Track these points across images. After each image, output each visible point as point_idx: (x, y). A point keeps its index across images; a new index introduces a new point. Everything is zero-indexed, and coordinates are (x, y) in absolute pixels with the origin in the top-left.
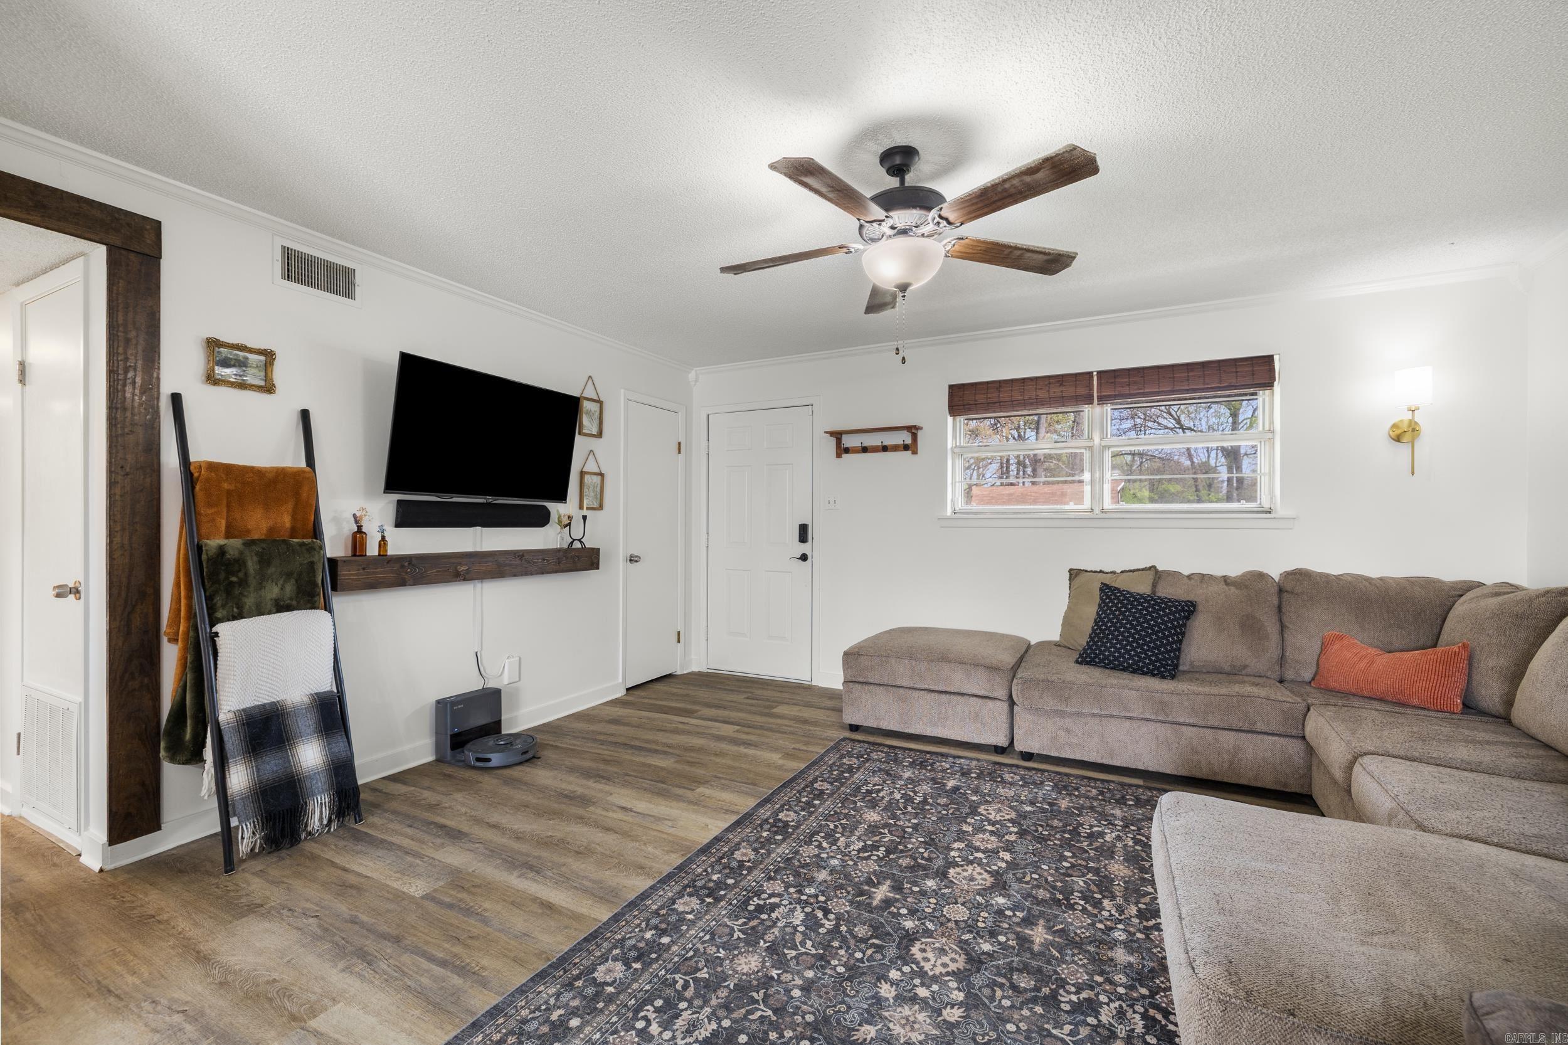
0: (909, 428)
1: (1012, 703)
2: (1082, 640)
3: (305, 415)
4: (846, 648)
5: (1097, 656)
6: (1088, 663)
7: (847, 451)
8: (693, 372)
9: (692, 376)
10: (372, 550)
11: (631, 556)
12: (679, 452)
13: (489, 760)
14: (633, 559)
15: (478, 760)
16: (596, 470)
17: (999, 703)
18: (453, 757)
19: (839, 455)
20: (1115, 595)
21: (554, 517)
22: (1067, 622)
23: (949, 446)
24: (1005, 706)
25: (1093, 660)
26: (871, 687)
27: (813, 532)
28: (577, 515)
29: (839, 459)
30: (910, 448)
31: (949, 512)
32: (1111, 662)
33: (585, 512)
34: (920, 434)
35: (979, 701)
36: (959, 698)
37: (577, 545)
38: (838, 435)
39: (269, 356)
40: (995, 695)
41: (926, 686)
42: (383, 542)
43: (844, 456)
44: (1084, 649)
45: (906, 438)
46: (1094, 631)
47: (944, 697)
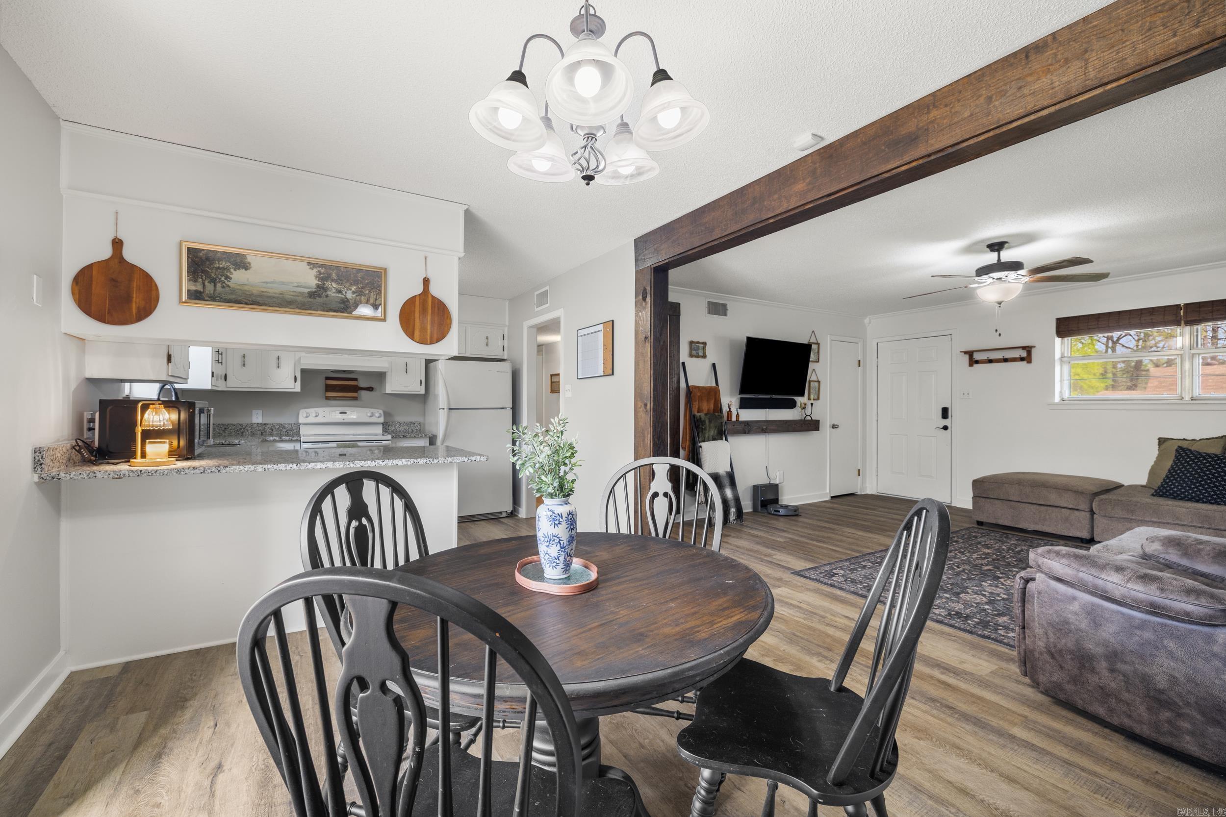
0: (1024, 348)
1: (1092, 512)
2: (1158, 482)
3: (714, 365)
4: (975, 478)
5: (1168, 491)
6: (1161, 496)
7: (977, 362)
8: (868, 319)
9: (867, 321)
10: (734, 419)
11: (833, 425)
12: (859, 366)
13: (779, 511)
14: (834, 427)
15: (776, 511)
16: (816, 380)
17: (1083, 513)
18: (761, 510)
19: (971, 365)
20: (1186, 454)
21: (798, 404)
22: (1152, 472)
23: (1058, 355)
24: (1088, 515)
25: (1164, 493)
26: (992, 500)
27: (953, 412)
28: (809, 403)
29: (971, 368)
30: (1028, 359)
31: (1057, 399)
32: (1178, 495)
33: (812, 401)
34: (1034, 351)
35: (1068, 511)
36: (1054, 508)
37: (809, 418)
38: (970, 354)
39: (705, 344)
40: (1080, 507)
41: (1030, 501)
42: (738, 415)
43: (975, 365)
44: (1159, 487)
45: (1024, 354)
46: (1167, 476)
47: (1043, 508)
